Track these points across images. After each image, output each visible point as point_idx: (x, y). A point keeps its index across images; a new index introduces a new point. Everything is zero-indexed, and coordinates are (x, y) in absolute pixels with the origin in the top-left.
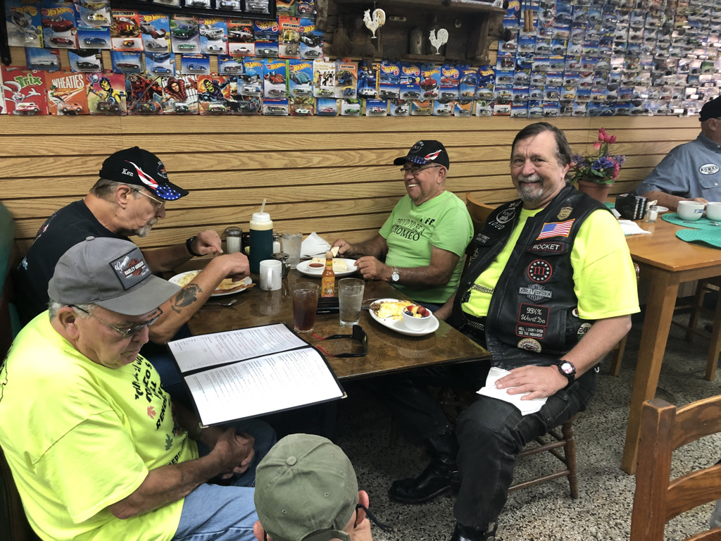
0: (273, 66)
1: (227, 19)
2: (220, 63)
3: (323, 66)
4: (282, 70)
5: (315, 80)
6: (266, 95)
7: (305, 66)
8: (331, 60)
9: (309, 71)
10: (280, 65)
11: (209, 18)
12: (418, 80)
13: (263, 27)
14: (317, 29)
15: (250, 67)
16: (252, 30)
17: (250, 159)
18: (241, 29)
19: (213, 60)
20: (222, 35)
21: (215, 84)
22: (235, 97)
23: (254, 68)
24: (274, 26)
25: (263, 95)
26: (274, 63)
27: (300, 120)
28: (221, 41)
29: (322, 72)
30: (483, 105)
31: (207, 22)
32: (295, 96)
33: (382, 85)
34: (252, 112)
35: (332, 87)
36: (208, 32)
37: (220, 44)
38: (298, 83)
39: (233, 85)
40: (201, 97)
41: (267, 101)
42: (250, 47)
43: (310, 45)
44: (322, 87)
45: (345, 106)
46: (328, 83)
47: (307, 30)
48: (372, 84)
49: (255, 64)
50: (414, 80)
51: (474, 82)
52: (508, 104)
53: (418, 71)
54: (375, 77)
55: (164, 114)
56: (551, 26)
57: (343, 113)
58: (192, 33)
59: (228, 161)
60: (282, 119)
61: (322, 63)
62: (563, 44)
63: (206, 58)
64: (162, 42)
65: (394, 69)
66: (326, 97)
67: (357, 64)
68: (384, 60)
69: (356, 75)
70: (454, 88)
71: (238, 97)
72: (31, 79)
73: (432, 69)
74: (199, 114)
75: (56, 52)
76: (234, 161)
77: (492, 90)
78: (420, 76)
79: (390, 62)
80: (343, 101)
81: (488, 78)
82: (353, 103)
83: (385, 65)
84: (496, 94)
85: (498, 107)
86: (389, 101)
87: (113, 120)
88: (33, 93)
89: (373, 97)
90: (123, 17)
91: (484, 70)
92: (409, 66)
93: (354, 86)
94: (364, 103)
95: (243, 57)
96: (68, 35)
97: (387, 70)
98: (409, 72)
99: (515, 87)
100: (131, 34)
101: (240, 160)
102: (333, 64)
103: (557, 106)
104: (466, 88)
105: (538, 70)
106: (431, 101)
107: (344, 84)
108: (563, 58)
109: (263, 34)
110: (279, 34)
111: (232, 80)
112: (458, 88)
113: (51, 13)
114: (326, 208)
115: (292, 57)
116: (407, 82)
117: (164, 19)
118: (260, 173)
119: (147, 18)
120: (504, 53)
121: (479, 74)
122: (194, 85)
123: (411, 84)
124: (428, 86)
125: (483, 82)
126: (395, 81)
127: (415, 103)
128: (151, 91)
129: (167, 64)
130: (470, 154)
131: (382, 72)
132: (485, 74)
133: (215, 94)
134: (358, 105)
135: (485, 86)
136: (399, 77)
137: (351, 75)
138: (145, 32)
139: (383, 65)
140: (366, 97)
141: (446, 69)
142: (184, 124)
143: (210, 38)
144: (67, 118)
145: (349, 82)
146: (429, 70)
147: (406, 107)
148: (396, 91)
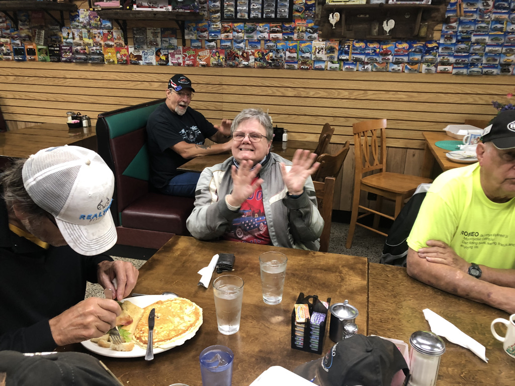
0: (291, 44)
1: (269, 23)
2: (265, 43)
3: (318, 44)
4: (295, 47)
5: (313, 51)
6: (287, 59)
7: (308, 44)
8: (323, 41)
9: (310, 47)
10: (294, 44)
11: (262, 22)
12: (378, 50)
13: (287, 25)
14: (315, 25)
15: (280, 45)
16: (281, 27)
17: (277, 90)
18: (276, 27)
19: (262, 42)
20: (267, 30)
21: (263, 54)
22: (271, 60)
23: (282, 46)
24: (293, 25)
25: (285, 59)
26: (292, 43)
27: (304, 72)
28: (266, 33)
29: (317, 47)
30: (428, 66)
31: (261, 25)
32: (302, 59)
33: (353, 53)
34: (281, 67)
35: (323, 55)
36: (260, 29)
37: (266, 35)
38: (304, 53)
39: (271, 54)
40: (256, 60)
41: (287, 62)
42: (280, 35)
43: (311, 33)
44: (317, 54)
45: (330, 65)
46: (320, 52)
47: (310, 25)
48: (347, 53)
49: (282, 44)
50: (375, 51)
51: (420, 51)
52: (450, 65)
53: (378, 45)
54: (349, 49)
55: (239, 67)
56: (490, 12)
57: (328, 69)
58: (253, 30)
59: (267, 91)
60: (295, 71)
61: (318, 42)
62: (503, 24)
63: (259, 41)
64: (241, 35)
65: (362, 44)
66: (320, 60)
67: (338, 42)
68: (355, 39)
69: (337, 48)
70: (405, 55)
71: (273, 60)
72: (192, 52)
73: (388, 44)
74: (254, 68)
75: (201, 41)
76: (269, 91)
77: (435, 56)
78: (379, 48)
79: (359, 41)
80: (329, 63)
81: (433, 49)
82: (335, 63)
83: (356, 42)
84: (439, 59)
85: (440, 68)
86: (358, 63)
87: (220, 69)
88: (192, 58)
89: (348, 60)
90: (226, 25)
91: (430, 44)
92: (372, 42)
93: (336, 55)
94: (342, 64)
95: (276, 40)
96: (205, 34)
97: (357, 45)
98: (371, 46)
99: (456, 54)
100: (228, 32)
101: (272, 91)
102: (324, 43)
103: (497, 68)
104: (414, 55)
105: (477, 43)
106: (387, 63)
107: (330, 53)
108: (503, 33)
109: (287, 28)
110: (295, 28)
111: (270, 52)
112: (408, 55)
113: (200, 25)
114: (316, 120)
115: (301, 40)
116: (370, 52)
117: (242, 25)
118: (281, 98)
119: (236, 25)
120: (447, 32)
121: (425, 46)
122: (253, 54)
123: (373, 53)
124: (385, 54)
125: (429, 51)
126: (362, 51)
127: (375, 64)
128: (235, 56)
129: (242, 45)
130: (417, 97)
131: (353, 46)
132: (430, 46)
133: (262, 58)
134: (338, 65)
135: (430, 54)
136: (364, 49)
137: (334, 48)
138: (234, 31)
139: (354, 42)
140: (343, 60)
141: (399, 44)
142: (247, 72)
143: (261, 32)
144: (203, 68)
145: (333, 52)
146: (386, 44)
147: (369, 67)
148: (362, 57)
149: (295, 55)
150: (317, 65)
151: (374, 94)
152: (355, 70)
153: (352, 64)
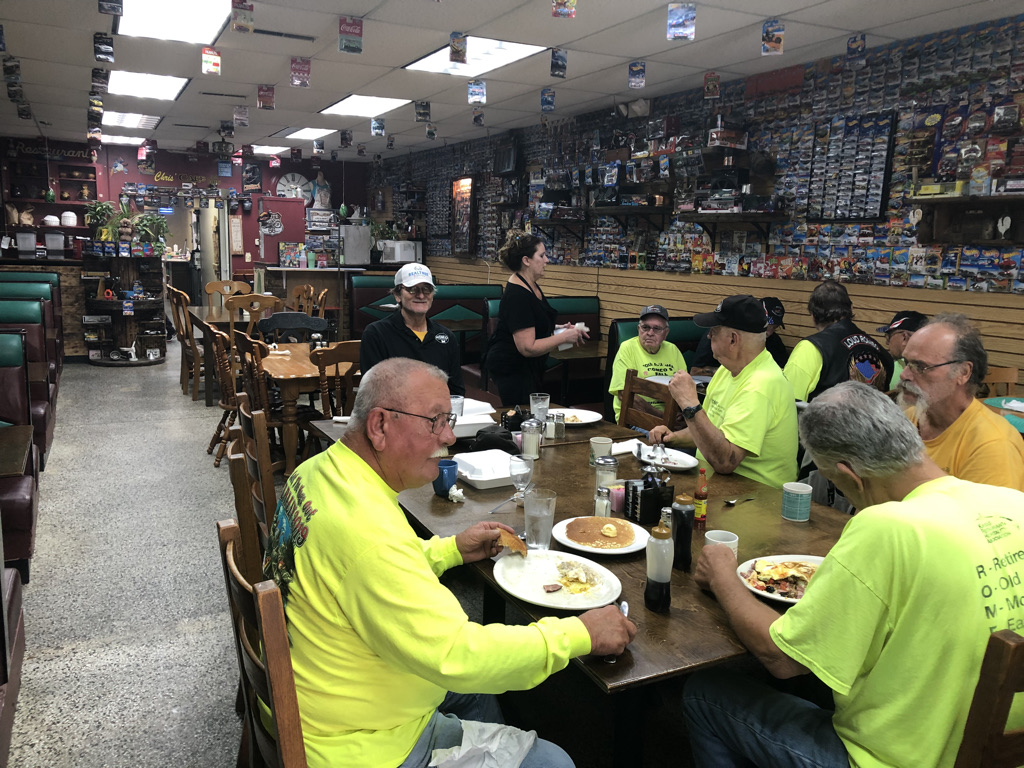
0: (883, 252)
1: (860, 223)
2: (853, 250)
3: (917, 251)
4: (887, 255)
5: (910, 261)
6: (877, 271)
7: (903, 251)
8: (923, 247)
9: (906, 255)
10: (887, 251)
11: (850, 223)
12: (996, 261)
13: (880, 227)
16: (873, 229)
17: (864, 314)
18: (867, 228)
19: (851, 248)
20: (856, 233)
21: (849, 263)
22: (859, 272)
23: (872, 253)
24: (886, 226)
25: (875, 271)
26: (884, 249)
27: (897, 290)
28: (855, 237)
29: (915, 255)
31: (850, 226)
32: (895, 272)
33: (961, 265)
34: (869, 282)
35: (920, 267)
36: (849, 232)
37: (854, 240)
38: (898, 263)
39: (859, 264)
40: (841, 272)
41: (877, 275)
42: (870, 240)
43: (908, 237)
44: (914, 266)
45: (930, 280)
46: (919, 263)
47: (907, 226)
48: (953, 264)
49: (873, 251)
50: (993, 262)
53: (998, 254)
54: (956, 259)
57: (929, 286)
58: (841, 233)
60: (886, 288)
61: (916, 249)
63: (846, 247)
64: (827, 239)
65: (974, 252)
66: (918, 274)
67: (942, 248)
68: (966, 245)
69: (941, 257)
71: (861, 272)
72: (774, 261)
73: (1011, 252)
75: (784, 247)
78: (999, 258)
79: (972, 246)
80: (929, 277)
82: (937, 279)
83: (967, 249)
86: (969, 279)
87: (801, 282)
88: (774, 267)
89: (953, 274)
90: (812, 227)
92: (989, 248)
94: (947, 280)
95: (866, 246)
96: (790, 238)
97: (968, 253)
98: (988, 254)
100: (814, 236)
102: (924, 249)
106: (1010, 280)
107: (931, 264)
109: (880, 231)
110: (889, 230)
111: (858, 261)
113: (786, 227)
115: (895, 245)
116: (986, 263)
117: (828, 226)
119: (822, 226)
122: (839, 264)
123: (989, 265)
124: (1007, 266)
126: (974, 263)
127: (993, 281)
128: (819, 267)
129: (827, 252)
131: (962, 254)
133: (848, 270)
134: (941, 281)
136: (977, 259)
137: (937, 258)
138: (821, 234)
139: (964, 249)
140: (948, 275)
143: (850, 235)
144: (783, 281)
145: (935, 263)
146: (1008, 252)
147: (984, 285)
148: (975, 271)
149: (886, 266)
150: (914, 281)
151: (990, 327)
152: (964, 288)
153: (961, 280)
